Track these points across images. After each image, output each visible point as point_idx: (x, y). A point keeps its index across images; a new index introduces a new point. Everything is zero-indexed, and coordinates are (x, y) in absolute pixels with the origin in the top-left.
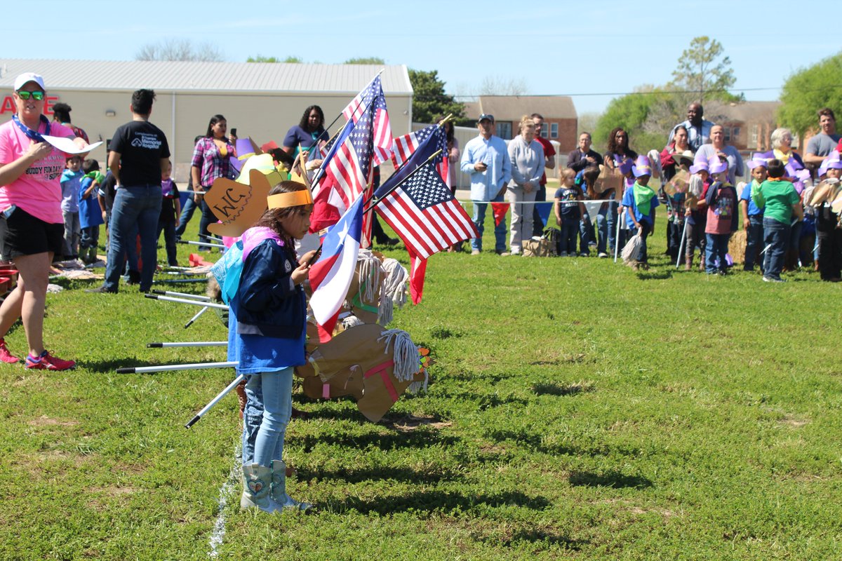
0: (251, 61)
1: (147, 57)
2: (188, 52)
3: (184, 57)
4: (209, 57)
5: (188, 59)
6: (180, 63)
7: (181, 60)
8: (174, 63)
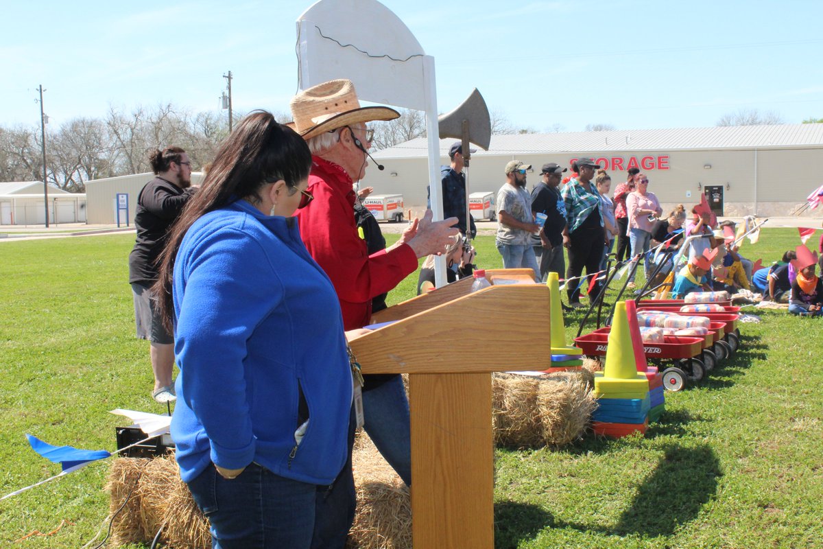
0: (805, 122)
1: (725, 123)
2: (756, 119)
3: (753, 122)
4: (772, 121)
5: (756, 124)
6: (751, 126)
7: (750, 124)
8: (746, 127)
